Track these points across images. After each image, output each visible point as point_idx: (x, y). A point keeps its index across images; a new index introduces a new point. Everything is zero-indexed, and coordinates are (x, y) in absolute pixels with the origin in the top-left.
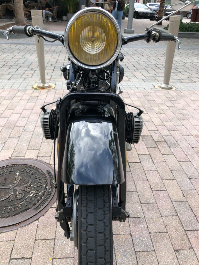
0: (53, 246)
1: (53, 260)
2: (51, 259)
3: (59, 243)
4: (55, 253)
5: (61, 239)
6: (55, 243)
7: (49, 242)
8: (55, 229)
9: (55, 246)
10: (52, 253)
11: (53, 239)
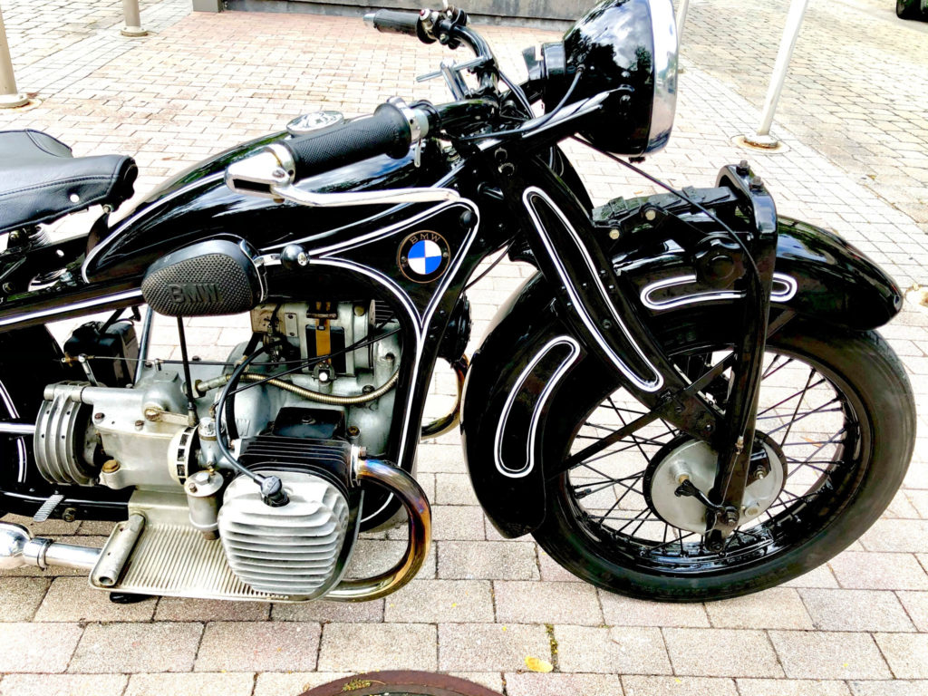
0: (642, 677)
1: (680, 676)
2: (677, 681)
3: (629, 662)
4: (657, 672)
5: (617, 658)
6: (633, 672)
7: (631, 690)
8: (586, 675)
9: (639, 672)
10: (661, 678)
11: (620, 680)
